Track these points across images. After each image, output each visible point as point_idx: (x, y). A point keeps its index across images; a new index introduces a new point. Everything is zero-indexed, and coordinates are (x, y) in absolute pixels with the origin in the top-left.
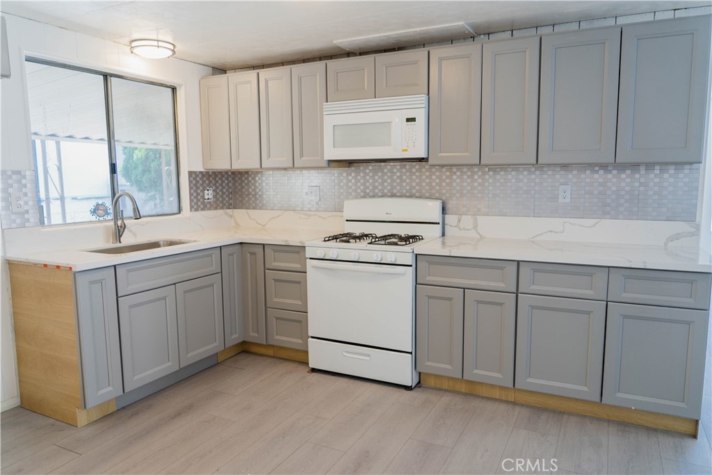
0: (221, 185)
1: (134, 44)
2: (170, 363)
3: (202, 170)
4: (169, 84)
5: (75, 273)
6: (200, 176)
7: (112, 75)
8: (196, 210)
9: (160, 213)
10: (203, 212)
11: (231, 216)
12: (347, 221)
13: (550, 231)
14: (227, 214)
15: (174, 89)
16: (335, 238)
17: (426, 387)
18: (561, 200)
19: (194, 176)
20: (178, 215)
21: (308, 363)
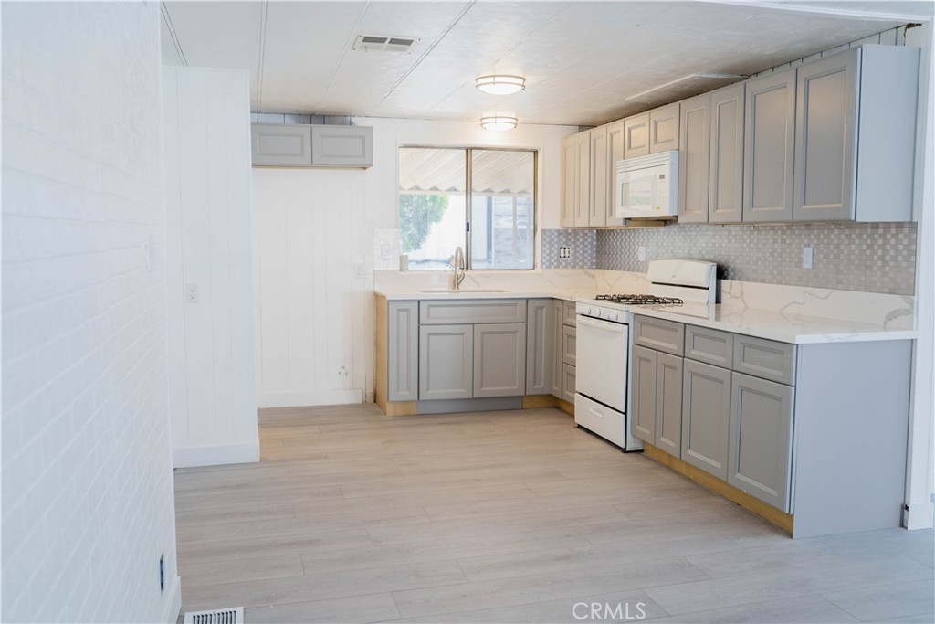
0: (583, 243)
1: (484, 121)
2: (463, 390)
3: (559, 228)
4: (530, 148)
5: (389, 301)
6: (556, 234)
7: (471, 149)
8: (549, 267)
9: (512, 267)
10: (557, 270)
11: (593, 276)
12: (653, 283)
13: (795, 302)
14: (587, 273)
15: (536, 152)
16: (605, 298)
17: (646, 457)
18: (805, 266)
19: (547, 234)
20: (532, 271)
21: (573, 416)
